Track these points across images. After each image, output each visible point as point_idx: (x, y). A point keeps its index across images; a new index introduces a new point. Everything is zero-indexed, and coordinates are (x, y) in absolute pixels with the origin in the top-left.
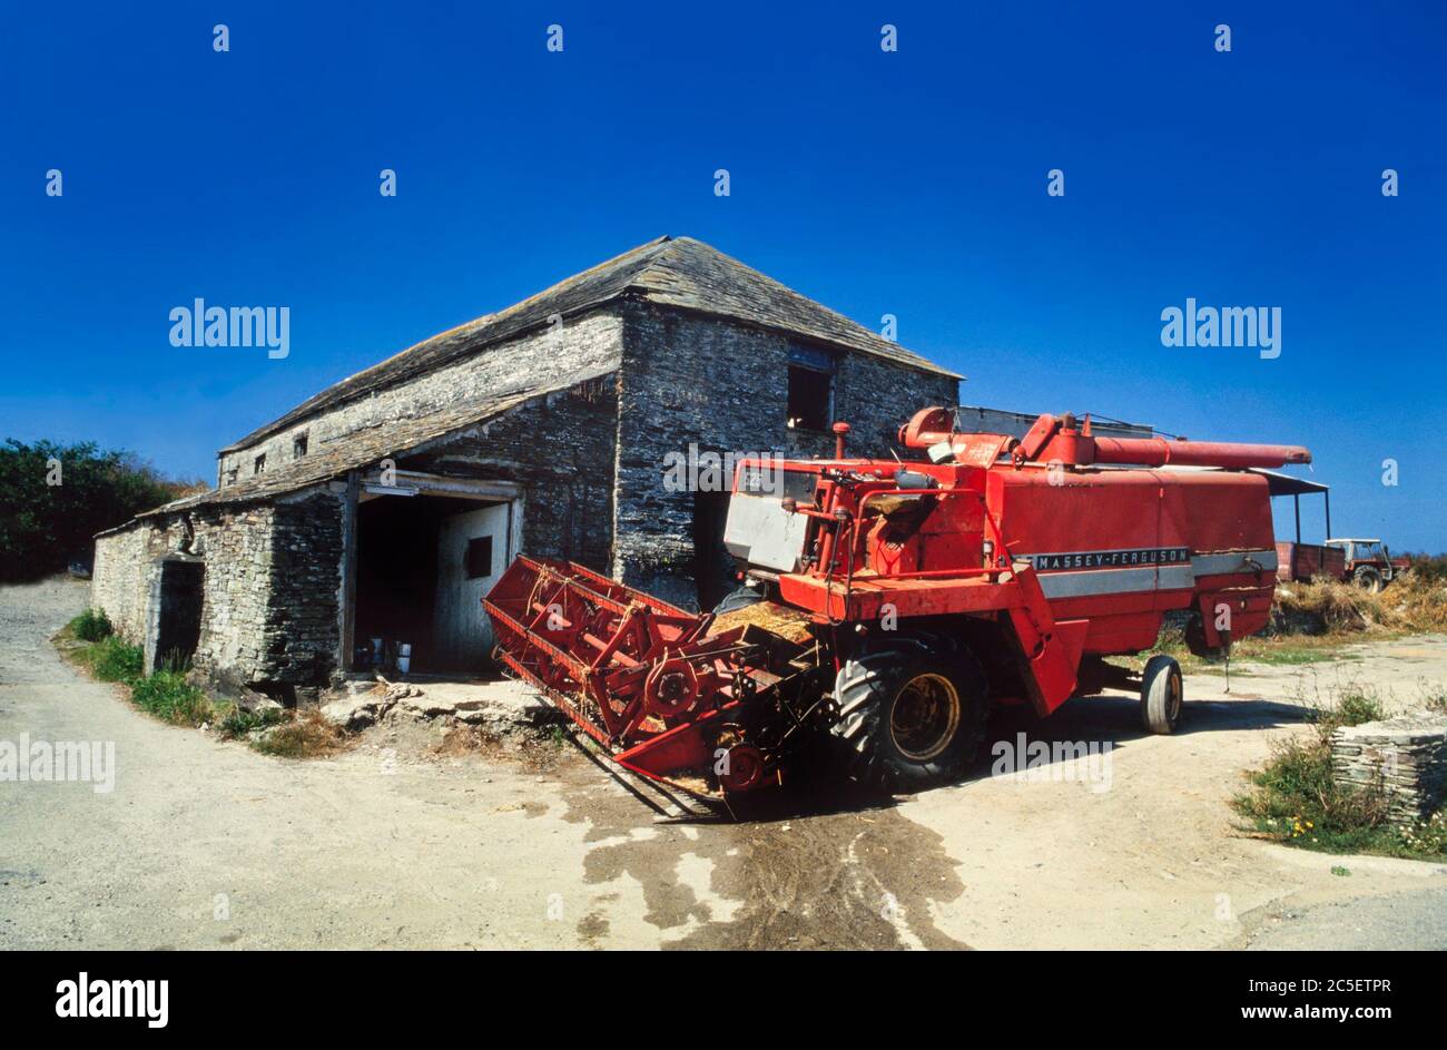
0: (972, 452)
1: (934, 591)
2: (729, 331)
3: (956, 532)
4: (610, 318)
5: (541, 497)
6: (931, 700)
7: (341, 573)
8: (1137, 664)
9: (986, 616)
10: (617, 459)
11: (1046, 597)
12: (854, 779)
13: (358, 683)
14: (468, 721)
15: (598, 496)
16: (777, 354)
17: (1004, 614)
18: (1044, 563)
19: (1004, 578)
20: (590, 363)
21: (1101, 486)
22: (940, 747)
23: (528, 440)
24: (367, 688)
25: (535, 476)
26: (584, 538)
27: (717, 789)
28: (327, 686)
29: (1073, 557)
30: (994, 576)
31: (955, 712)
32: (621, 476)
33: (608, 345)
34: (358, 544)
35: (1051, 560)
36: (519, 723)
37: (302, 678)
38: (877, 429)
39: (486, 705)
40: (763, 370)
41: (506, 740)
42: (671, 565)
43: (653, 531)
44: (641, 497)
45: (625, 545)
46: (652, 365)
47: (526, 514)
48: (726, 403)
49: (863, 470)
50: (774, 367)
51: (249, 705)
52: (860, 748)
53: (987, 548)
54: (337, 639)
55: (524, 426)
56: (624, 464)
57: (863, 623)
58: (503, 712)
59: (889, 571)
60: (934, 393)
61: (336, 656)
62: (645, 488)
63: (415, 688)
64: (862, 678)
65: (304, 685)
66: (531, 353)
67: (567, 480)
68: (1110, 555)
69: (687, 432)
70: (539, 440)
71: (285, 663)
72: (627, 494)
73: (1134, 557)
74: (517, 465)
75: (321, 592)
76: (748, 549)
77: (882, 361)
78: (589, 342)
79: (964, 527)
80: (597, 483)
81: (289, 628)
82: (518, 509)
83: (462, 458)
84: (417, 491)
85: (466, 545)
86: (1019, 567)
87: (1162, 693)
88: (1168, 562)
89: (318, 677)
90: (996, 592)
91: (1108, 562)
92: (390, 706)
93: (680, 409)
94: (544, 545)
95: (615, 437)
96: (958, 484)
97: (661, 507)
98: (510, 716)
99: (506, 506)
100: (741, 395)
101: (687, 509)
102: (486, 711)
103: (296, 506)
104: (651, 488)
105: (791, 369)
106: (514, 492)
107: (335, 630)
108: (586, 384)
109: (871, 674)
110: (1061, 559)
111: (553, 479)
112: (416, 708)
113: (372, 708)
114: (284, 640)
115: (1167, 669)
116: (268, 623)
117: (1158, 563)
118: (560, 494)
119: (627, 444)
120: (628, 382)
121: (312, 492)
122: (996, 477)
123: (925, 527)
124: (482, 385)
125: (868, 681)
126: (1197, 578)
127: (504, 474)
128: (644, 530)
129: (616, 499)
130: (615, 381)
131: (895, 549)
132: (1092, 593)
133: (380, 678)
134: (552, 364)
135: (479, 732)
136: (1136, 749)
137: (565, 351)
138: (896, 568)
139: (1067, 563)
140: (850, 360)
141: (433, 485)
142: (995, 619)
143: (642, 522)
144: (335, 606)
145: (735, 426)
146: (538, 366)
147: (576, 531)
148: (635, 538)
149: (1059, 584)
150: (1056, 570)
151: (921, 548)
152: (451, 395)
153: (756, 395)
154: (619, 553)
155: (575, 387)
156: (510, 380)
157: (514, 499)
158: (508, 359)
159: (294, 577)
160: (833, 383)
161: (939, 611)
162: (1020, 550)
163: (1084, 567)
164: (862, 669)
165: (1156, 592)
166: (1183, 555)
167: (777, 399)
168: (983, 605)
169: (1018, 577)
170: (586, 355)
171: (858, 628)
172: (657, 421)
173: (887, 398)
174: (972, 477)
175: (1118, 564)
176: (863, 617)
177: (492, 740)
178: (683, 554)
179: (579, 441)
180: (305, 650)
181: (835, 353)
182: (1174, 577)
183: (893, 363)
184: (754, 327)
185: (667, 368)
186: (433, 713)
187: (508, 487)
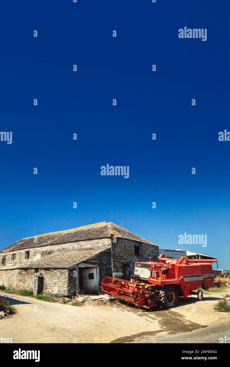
0: (172, 262)
1: (171, 281)
2: (126, 241)
3: (172, 273)
4: (108, 239)
5: (102, 267)
6: (170, 296)
7: (77, 279)
8: (196, 291)
9: (178, 284)
10: (112, 261)
11: (185, 281)
12: (161, 307)
13: (80, 296)
14: (101, 301)
15: (109, 267)
16: (133, 244)
17: (180, 284)
18: (184, 277)
19: (179, 279)
20: (105, 246)
21: (190, 266)
22: (173, 302)
23: (100, 258)
24: (82, 296)
25: (101, 264)
26: (108, 273)
27: (148, 307)
28: (76, 296)
29: (187, 276)
30: (178, 279)
31: (174, 297)
32: (113, 263)
33: (109, 243)
34: (79, 275)
35: (185, 276)
36: (108, 301)
37: (72, 295)
38: (147, 255)
39: (103, 298)
40: (131, 247)
41: (107, 303)
42: (121, 277)
43: (118, 272)
44: (115, 267)
45: (114, 274)
46: (116, 246)
47: (99, 270)
48: (126, 252)
49: (158, 264)
50: (132, 246)
51: (64, 299)
52: (163, 302)
53: (176, 275)
54: (77, 289)
55: (99, 256)
56: (113, 262)
57: (163, 285)
58: (105, 299)
59: (164, 278)
60: (155, 249)
61: (77, 291)
62: (116, 265)
63: (90, 296)
64: (163, 293)
65: (73, 296)
66: (91, 243)
67: (105, 264)
68: (192, 276)
69: (121, 256)
70: (101, 258)
71: (70, 293)
72: (114, 266)
73: (195, 276)
74: (98, 262)
75: (75, 282)
76: (140, 275)
77: (148, 244)
78: (104, 242)
79: (173, 272)
80: (109, 265)
81: (71, 287)
82: (98, 269)
83: (91, 261)
84: (85, 266)
85: (88, 274)
86: (181, 278)
87: (201, 295)
88: (200, 276)
89: (75, 294)
90: (179, 281)
91: (192, 277)
92: (87, 299)
93: (120, 253)
94: (103, 274)
95: (111, 257)
96: (172, 267)
97: (118, 268)
98: (107, 300)
99: (96, 268)
100: (128, 250)
101: (122, 268)
102: (103, 299)
103: (71, 269)
104: (117, 265)
105: (135, 246)
106: (97, 266)
107: (76, 288)
108: (107, 250)
109: (164, 292)
110: (186, 276)
111: (103, 264)
112: (92, 299)
113: (84, 299)
114: (70, 289)
115: (201, 292)
116: (67, 286)
117: (198, 277)
118: (104, 266)
119: (113, 259)
120: (113, 249)
121: (73, 267)
122: (177, 266)
123: (168, 273)
124: (79, 247)
125: (164, 293)
126: (204, 278)
127: (97, 264)
128: (116, 272)
129: (112, 267)
130: (111, 249)
131: (164, 275)
132: (190, 281)
133: (83, 295)
134: (96, 245)
135: (102, 303)
136: (198, 303)
137: (99, 243)
138: (165, 278)
139: (187, 277)
140: (143, 244)
141: (87, 265)
142: (179, 285)
143: (116, 270)
144: (76, 284)
145: (128, 255)
146: (93, 245)
147: (107, 272)
148: (115, 273)
149: (186, 280)
150: (185, 278)
151: (168, 275)
152: (71, 248)
153: (130, 250)
154: (113, 275)
155: (105, 250)
156: (87, 247)
157: (97, 267)
158: (85, 243)
159: (71, 280)
160: (140, 248)
161: (172, 284)
162: (181, 275)
163: (189, 277)
164: (162, 292)
165: (198, 281)
166: (202, 275)
167: (133, 251)
168: (177, 283)
169: (181, 279)
170: (104, 244)
171: (163, 286)
172: (117, 255)
173: (148, 250)
174: (173, 265)
175: (193, 277)
176: (163, 284)
177: (105, 303)
178: (122, 275)
179: (107, 258)
180: (73, 291)
181: (141, 243)
182: (201, 278)
183: (149, 244)
184: (129, 240)
185: (118, 247)
186: (95, 300)
187: (97, 265)
